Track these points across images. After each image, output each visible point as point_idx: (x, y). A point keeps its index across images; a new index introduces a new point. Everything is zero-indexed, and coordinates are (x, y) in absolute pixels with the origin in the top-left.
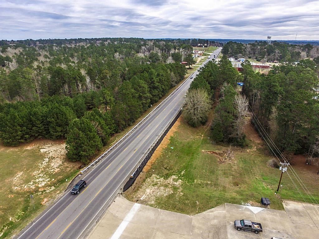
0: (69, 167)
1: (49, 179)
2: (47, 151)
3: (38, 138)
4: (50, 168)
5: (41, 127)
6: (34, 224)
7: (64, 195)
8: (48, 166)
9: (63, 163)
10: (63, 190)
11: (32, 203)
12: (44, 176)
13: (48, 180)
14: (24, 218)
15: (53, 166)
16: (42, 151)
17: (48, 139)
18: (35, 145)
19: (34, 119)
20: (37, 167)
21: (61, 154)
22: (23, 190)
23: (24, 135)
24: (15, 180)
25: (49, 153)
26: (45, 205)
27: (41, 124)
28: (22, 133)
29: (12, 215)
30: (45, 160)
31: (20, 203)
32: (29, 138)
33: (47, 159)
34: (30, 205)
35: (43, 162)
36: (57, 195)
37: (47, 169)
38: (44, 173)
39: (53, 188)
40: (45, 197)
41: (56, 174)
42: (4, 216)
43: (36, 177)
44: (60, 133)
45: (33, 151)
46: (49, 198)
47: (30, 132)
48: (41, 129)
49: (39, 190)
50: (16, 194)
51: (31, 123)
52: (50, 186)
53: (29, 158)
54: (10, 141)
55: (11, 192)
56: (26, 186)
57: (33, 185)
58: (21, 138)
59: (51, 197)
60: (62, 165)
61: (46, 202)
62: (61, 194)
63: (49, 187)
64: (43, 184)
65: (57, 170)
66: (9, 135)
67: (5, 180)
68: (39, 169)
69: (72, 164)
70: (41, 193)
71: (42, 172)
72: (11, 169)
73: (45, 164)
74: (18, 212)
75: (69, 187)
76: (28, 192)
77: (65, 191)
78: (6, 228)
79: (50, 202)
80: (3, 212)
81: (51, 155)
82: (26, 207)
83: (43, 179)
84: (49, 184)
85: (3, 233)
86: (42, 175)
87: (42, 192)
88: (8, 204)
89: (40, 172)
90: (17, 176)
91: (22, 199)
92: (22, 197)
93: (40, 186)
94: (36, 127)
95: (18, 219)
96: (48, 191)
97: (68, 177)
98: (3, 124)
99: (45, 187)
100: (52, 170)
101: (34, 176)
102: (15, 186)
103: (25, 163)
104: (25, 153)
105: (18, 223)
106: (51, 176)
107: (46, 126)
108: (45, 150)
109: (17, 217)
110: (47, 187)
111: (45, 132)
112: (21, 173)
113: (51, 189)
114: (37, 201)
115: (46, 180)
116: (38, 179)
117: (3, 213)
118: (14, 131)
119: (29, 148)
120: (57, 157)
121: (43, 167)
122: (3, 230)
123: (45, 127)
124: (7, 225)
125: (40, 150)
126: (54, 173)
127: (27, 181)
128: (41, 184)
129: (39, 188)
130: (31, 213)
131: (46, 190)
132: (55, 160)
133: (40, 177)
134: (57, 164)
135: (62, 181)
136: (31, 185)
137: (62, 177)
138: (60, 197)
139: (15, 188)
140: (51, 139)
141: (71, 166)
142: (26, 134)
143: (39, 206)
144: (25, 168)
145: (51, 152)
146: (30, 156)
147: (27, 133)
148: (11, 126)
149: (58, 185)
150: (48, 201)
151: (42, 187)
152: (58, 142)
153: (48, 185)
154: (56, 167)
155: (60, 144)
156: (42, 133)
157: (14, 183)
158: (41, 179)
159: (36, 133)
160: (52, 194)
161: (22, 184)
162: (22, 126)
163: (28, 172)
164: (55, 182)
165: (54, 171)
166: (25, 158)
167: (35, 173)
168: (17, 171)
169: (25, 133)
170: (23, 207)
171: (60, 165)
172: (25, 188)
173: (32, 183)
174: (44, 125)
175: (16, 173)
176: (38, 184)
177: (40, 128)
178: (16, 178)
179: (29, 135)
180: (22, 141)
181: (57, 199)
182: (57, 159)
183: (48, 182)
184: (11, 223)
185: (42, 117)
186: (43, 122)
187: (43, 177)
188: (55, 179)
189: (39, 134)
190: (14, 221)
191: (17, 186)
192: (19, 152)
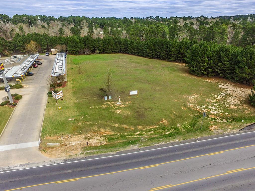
0: (248, 110)
1: (223, 111)
2: (225, 88)
3: (219, 76)
4: (225, 102)
5: (227, 65)
6: (197, 141)
7: (237, 133)
8: (224, 100)
9: (241, 103)
10: (237, 127)
11: (200, 123)
12: (218, 106)
13: (221, 111)
14: (189, 131)
15: (229, 102)
16: (220, 86)
17: (229, 80)
18: (214, 80)
19: (224, 55)
20: (212, 96)
21: (240, 95)
22: (195, 109)
23: (208, 67)
24: (191, 98)
25: (228, 90)
26: (213, 132)
27: (228, 61)
28: (207, 66)
29: (181, 124)
30: (221, 94)
31: (189, 117)
32: (211, 73)
33: (224, 94)
34: (198, 123)
35: (220, 95)
36: (229, 129)
37: (223, 102)
38: (218, 104)
39: (224, 121)
40: (214, 124)
41: (231, 110)
42: (174, 120)
43: (210, 104)
44: (247, 76)
45: (211, 84)
46: (219, 127)
47: (215, 67)
48: (226, 67)
49: (210, 116)
50: (188, 109)
51: (219, 59)
52: (222, 118)
53: (207, 88)
54: (195, 70)
55: (185, 105)
56: (198, 107)
57: (205, 108)
58: (204, 70)
59: (222, 128)
60: (239, 105)
61: (214, 129)
62: (233, 130)
63: (220, 117)
64: (215, 112)
65: (233, 107)
66: (197, 64)
67: (183, 95)
68: (215, 99)
69: (253, 109)
70: (210, 119)
71: (217, 102)
72: (190, 89)
73: (221, 97)
74: (186, 124)
75: (247, 128)
76: (199, 112)
77: (240, 130)
78: (173, 130)
79: (219, 131)
80: (174, 116)
81: (229, 92)
82: (193, 123)
83: (216, 108)
84: (222, 115)
85: (169, 132)
86: (216, 105)
87: (212, 119)
88: (180, 113)
89: (214, 102)
90: (193, 96)
91: (192, 115)
92: (192, 114)
93: (211, 112)
94: (223, 63)
95: (184, 129)
96: (219, 121)
97: (246, 119)
98: (195, 53)
99: (217, 116)
100: (228, 105)
101: (208, 102)
102: (189, 102)
103: (202, 90)
104: (204, 83)
105: (183, 132)
106: (225, 109)
107: (233, 66)
108: (223, 87)
109: (183, 127)
110: (218, 117)
111: (228, 72)
112: (197, 96)
113: (222, 121)
114: (205, 124)
115: (219, 111)
116: (211, 106)
117: (174, 118)
118: (202, 61)
119: (208, 81)
120: (235, 97)
121: (219, 99)
122: (170, 131)
123: (231, 67)
124: (174, 128)
125: (218, 85)
126: (229, 108)
127: (201, 104)
128: (213, 111)
129: (210, 114)
130: (197, 131)
131: (216, 119)
132: (233, 98)
133: (213, 105)
134: (234, 102)
135: (236, 120)
136: (204, 108)
137: (237, 115)
138: (232, 133)
139: (189, 104)
140: (231, 81)
141: (252, 110)
142: (210, 68)
143: (206, 129)
144: (201, 93)
145: (230, 90)
146: (208, 87)
147: (212, 67)
148: (201, 56)
149: (230, 120)
150: (217, 130)
151: (213, 115)
152: (238, 85)
153: (220, 116)
154: (233, 105)
155: (241, 88)
156: (225, 72)
157: (189, 100)
158: (214, 108)
159: (219, 70)
160: (223, 125)
161: (196, 104)
162: (209, 59)
163: (203, 97)
164: (229, 117)
165: (230, 107)
166: (203, 86)
167: (210, 100)
168: (194, 92)
169: (210, 66)
170: (191, 122)
171: (238, 104)
172: (197, 108)
173: (204, 107)
174: (230, 64)
175: (193, 93)
176: (210, 110)
177: (225, 65)
178: (191, 97)
179: (213, 70)
180: (204, 72)
181: (228, 133)
182: (235, 98)
183: (221, 113)
184: (177, 129)
185: (231, 56)
186: (230, 60)
187: (216, 107)
188: (229, 114)
189: (221, 72)
190: (180, 129)
191: (190, 103)
192: (199, 80)
